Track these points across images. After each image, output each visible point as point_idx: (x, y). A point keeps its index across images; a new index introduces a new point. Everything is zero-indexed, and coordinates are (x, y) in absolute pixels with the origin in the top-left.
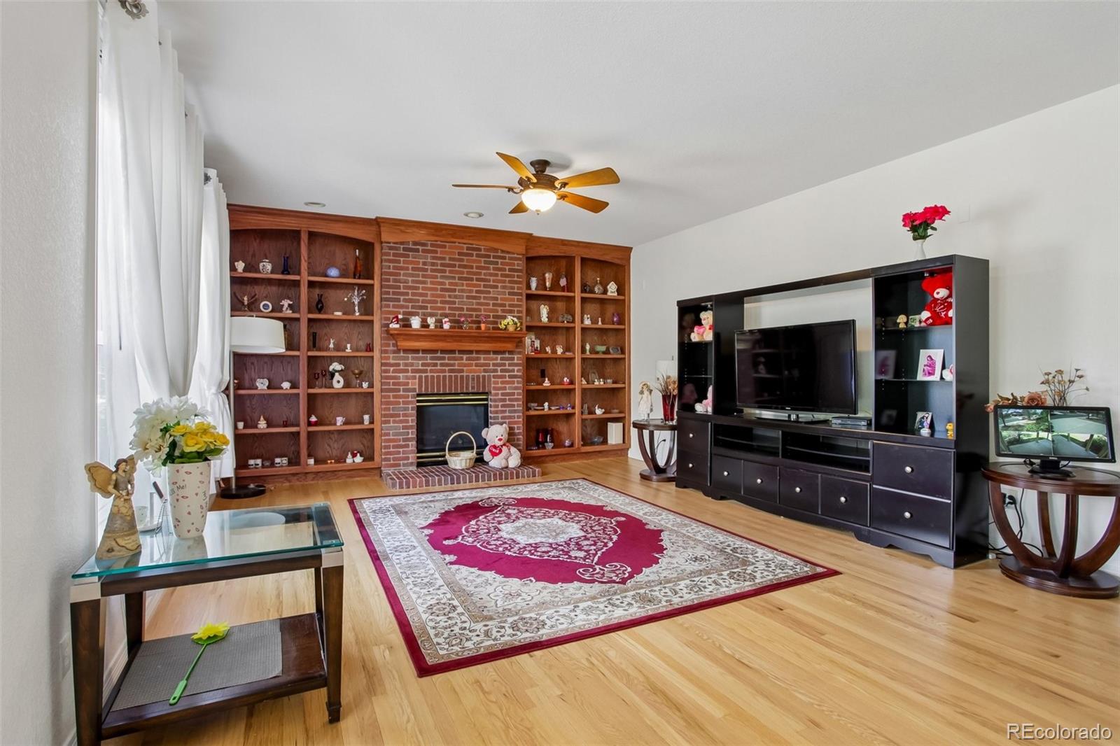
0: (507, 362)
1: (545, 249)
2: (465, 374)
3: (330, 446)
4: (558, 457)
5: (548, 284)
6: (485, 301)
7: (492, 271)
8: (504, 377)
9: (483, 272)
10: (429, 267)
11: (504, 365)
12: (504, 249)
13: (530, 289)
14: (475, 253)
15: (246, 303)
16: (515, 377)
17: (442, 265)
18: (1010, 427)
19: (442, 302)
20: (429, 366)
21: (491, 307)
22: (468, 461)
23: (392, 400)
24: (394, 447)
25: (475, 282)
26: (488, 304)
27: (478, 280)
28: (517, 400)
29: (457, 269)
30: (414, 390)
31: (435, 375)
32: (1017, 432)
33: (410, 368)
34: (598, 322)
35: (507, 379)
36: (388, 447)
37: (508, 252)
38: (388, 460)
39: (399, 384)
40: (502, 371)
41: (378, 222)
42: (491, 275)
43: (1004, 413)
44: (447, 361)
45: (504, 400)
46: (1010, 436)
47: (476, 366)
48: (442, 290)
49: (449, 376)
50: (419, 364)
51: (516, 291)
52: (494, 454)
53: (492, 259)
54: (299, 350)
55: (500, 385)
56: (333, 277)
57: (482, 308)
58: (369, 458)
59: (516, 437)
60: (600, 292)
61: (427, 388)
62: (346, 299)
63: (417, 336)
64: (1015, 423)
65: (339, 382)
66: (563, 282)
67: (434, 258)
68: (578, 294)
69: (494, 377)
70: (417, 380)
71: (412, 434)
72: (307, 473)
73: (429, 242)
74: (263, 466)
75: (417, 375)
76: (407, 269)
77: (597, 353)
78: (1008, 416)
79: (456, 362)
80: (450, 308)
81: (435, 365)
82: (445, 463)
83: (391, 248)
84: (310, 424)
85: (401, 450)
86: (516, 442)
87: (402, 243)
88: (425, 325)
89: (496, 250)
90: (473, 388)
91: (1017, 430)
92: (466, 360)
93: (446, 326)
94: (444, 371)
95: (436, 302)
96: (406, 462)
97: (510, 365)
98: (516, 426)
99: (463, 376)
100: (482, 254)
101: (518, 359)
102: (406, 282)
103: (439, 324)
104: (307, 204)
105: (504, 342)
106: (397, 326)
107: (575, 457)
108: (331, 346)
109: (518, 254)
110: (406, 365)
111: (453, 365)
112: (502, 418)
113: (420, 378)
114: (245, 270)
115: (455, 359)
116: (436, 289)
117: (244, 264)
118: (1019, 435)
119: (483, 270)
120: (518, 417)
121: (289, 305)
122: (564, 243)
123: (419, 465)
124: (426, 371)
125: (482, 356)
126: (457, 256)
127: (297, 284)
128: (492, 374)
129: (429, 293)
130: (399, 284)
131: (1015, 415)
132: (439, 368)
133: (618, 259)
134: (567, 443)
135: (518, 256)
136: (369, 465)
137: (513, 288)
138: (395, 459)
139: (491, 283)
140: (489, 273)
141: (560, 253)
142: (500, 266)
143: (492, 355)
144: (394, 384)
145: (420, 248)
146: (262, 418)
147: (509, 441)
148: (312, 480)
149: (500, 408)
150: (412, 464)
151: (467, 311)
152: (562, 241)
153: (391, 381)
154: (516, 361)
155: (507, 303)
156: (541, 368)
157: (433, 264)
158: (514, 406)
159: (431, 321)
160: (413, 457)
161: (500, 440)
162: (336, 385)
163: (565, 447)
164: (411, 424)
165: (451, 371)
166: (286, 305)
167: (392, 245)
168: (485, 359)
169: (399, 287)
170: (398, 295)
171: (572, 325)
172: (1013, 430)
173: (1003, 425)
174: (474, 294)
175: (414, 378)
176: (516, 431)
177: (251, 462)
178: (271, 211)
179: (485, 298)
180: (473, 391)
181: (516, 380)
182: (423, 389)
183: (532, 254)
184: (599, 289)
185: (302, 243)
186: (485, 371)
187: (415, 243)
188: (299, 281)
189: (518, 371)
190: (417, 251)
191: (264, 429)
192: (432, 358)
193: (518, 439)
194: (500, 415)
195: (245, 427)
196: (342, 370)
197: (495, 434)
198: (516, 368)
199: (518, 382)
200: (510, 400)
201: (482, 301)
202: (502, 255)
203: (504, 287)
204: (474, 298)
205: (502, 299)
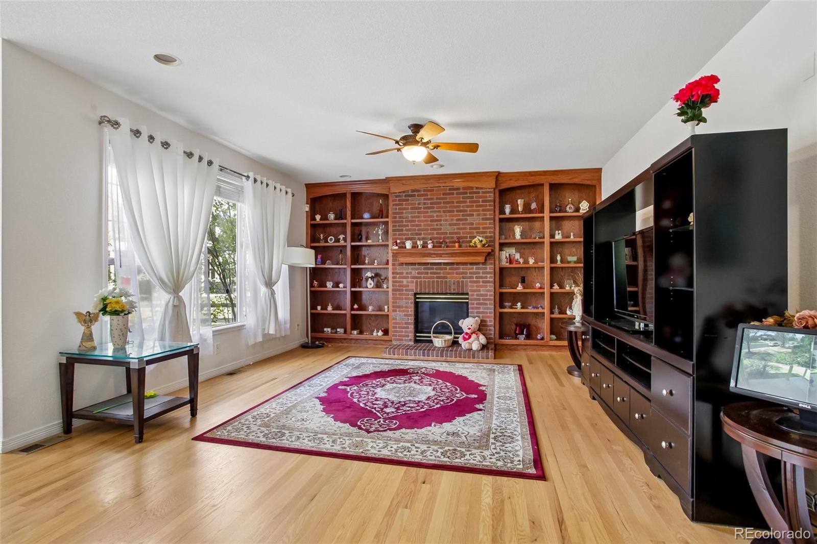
0: (481, 271)
1: (516, 181)
2: (448, 280)
3: (370, 324)
4: (529, 347)
5: (520, 209)
6: (464, 226)
7: (469, 204)
8: (479, 282)
9: (461, 205)
10: (422, 206)
11: (479, 273)
12: (477, 186)
13: (505, 214)
14: (455, 192)
15: (322, 238)
16: (488, 282)
17: (431, 203)
18: (755, 353)
19: (431, 230)
20: (422, 274)
21: (468, 230)
22: (447, 342)
23: (398, 296)
24: (399, 328)
25: (455, 213)
26: (465, 229)
27: (457, 211)
28: (489, 300)
29: (442, 205)
30: (412, 290)
31: (427, 280)
32: (763, 362)
33: (409, 276)
34: (570, 236)
35: (481, 284)
36: (396, 328)
37: (482, 188)
38: (396, 336)
39: (402, 286)
40: (477, 277)
41: (387, 181)
42: (468, 206)
43: (751, 335)
44: (435, 271)
45: (479, 299)
46: (752, 366)
47: (456, 274)
48: (431, 221)
49: (437, 281)
50: (415, 273)
51: (488, 217)
52: (465, 339)
53: (468, 195)
54: (346, 265)
55: (475, 288)
56: (366, 219)
57: (461, 231)
58: (386, 332)
59: (488, 328)
60: (571, 211)
61: (421, 289)
62: (375, 232)
63: (410, 254)
64: (762, 349)
65: (371, 284)
66: (534, 206)
67: (425, 199)
68: (547, 214)
69: (471, 282)
70: (414, 284)
71: (411, 320)
72: (351, 339)
73: (422, 189)
74: (331, 333)
75: (415, 280)
76: (408, 209)
77: (569, 262)
78: (755, 339)
79: (442, 271)
80: (437, 233)
81: (427, 273)
82: (431, 342)
83: (397, 196)
84: (352, 309)
85: (404, 330)
86: (488, 332)
87: (404, 192)
88: (414, 246)
89: (472, 188)
90: (454, 290)
91: (763, 359)
92: (449, 270)
93: (430, 246)
94: (433, 278)
95: (428, 230)
96: (406, 338)
97: (483, 273)
98: (488, 320)
99: (447, 281)
100: (461, 192)
101: (490, 268)
102: (407, 218)
103: (425, 246)
104: (341, 177)
105: (476, 256)
106: (397, 248)
107: (545, 348)
108: (367, 262)
109: (489, 189)
110: (407, 273)
111: (439, 273)
112: (477, 313)
113: (417, 282)
114: (321, 219)
115: (441, 269)
116: (427, 221)
117: (320, 216)
118: (765, 367)
119: (461, 203)
120: (490, 313)
121: (343, 238)
122: (531, 174)
123: (416, 341)
124: (420, 278)
125: (461, 267)
126: (442, 196)
127: (344, 225)
128: (469, 280)
129: (422, 224)
130: (402, 219)
131: (765, 340)
132: (429, 275)
133: (588, 180)
134: (539, 337)
135: (490, 190)
136: (386, 338)
137: (486, 215)
138: (399, 336)
139: (468, 213)
140: (466, 206)
141: (529, 182)
142: (475, 199)
143: (469, 266)
144: (399, 286)
145: (416, 193)
146: (330, 304)
147: (479, 330)
148: (354, 344)
149: (475, 306)
150: (410, 340)
151: (449, 234)
152: (530, 172)
153: (398, 284)
154: (488, 270)
155: (481, 226)
156: (522, 275)
157: (425, 204)
158: (486, 304)
159: (419, 243)
160: (411, 336)
161: (469, 329)
162: (369, 286)
163: (538, 339)
164: (410, 313)
165: (438, 278)
166: (342, 238)
167: (397, 194)
168: (463, 269)
169: (402, 222)
170: (401, 227)
171: (541, 240)
172: (758, 359)
173: (747, 350)
174: (455, 222)
175: (413, 282)
176: (489, 323)
177: (325, 329)
178: (326, 184)
179: (463, 224)
180: (454, 292)
181: (488, 284)
182: (419, 290)
183: (504, 186)
184: (570, 208)
185: (347, 200)
186: (463, 278)
187: (413, 191)
188: (346, 223)
189: (490, 278)
190: (414, 196)
191: (330, 311)
192: (425, 269)
193: (490, 330)
194: (475, 311)
195: (321, 309)
196: (372, 276)
197: (467, 324)
198: (488, 276)
199: (490, 286)
200: (483, 299)
201: (461, 226)
202: (477, 191)
203: (478, 215)
204: (455, 225)
205: (476, 224)
